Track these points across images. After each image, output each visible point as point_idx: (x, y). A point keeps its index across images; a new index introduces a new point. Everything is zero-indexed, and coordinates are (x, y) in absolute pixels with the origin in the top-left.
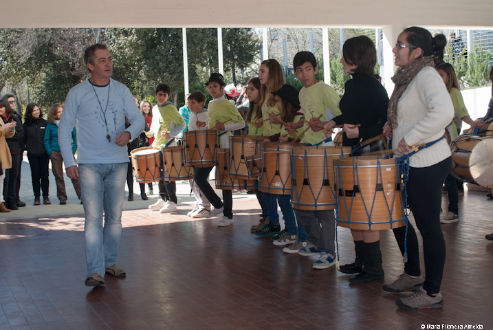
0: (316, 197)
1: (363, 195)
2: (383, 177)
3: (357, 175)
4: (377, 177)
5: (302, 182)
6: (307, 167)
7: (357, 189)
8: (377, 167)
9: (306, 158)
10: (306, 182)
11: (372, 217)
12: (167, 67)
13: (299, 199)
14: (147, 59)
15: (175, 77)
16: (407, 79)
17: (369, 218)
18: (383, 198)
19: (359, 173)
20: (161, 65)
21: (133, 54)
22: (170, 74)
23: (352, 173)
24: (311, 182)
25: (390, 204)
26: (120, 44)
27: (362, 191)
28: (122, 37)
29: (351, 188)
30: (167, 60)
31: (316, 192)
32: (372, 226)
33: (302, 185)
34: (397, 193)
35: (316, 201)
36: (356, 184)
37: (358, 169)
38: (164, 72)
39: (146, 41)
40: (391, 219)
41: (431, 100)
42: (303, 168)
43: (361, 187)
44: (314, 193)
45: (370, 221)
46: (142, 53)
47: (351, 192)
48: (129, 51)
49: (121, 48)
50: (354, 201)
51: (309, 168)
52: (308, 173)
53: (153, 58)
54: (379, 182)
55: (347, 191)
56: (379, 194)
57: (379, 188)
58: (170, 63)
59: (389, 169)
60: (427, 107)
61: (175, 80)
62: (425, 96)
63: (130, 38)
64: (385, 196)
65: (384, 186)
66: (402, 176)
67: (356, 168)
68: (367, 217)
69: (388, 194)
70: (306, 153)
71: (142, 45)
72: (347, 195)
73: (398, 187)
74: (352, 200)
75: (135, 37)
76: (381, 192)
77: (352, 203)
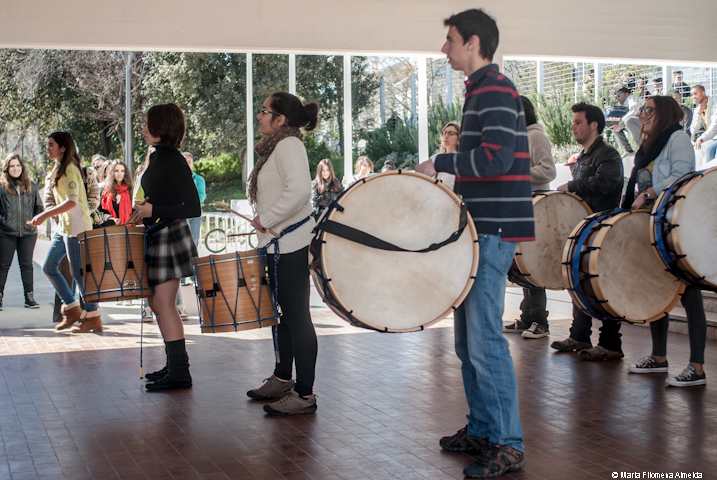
1: (225, 294)
2: (245, 271)
3: (216, 273)
4: (238, 272)
8: (237, 260)
11: (237, 317)
14: (203, 98)
17: (234, 318)
18: (247, 294)
19: (218, 269)
20: (222, 107)
21: (181, 91)
25: (256, 300)
27: (223, 289)
34: (264, 288)
36: (216, 282)
37: (216, 265)
40: (259, 317)
43: (222, 284)
45: (235, 322)
46: (198, 89)
47: (211, 291)
50: (216, 302)
53: (213, 96)
54: (241, 277)
55: (208, 292)
56: (243, 289)
57: (242, 283)
59: (251, 262)
63: (176, 67)
64: (249, 292)
65: (247, 281)
66: (267, 269)
67: (214, 263)
68: (231, 318)
69: (253, 289)
71: (194, 78)
72: (207, 297)
73: (263, 281)
74: (214, 300)
75: (185, 65)
76: (245, 288)
77: (214, 303)
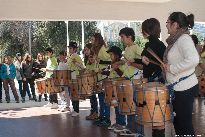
0: (130, 108)
1: (148, 107)
2: (159, 97)
3: (145, 96)
4: (156, 97)
5: (122, 100)
6: (124, 92)
7: (145, 104)
8: (156, 91)
9: (123, 87)
10: (124, 100)
11: (153, 119)
12: (60, 41)
13: (122, 109)
14: (51, 38)
15: (63, 45)
16: (173, 41)
17: (152, 119)
18: (159, 108)
19: (146, 95)
20: (57, 40)
21: (45, 36)
22: (61, 44)
23: (142, 95)
24: (127, 100)
25: (163, 111)
26: (40, 32)
27: (148, 104)
28: (40, 28)
29: (142, 102)
30: (60, 38)
31: (130, 104)
32: (153, 124)
33: (122, 102)
34: (168, 105)
35: (131, 110)
36: (144, 101)
37: (145, 93)
38: (58, 43)
39: (51, 30)
40: (164, 120)
41: (186, 53)
42: (122, 92)
43: (147, 102)
44: (129, 105)
45: (152, 121)
46: (49, 35)
47: (142, 105)
48: (43, 34)
49: (40, 33)
51: (125, 92)
52: (125, 95)
53: (54, 37)
54: (157, 100)
55: (140, 104)
56: (158, 106)
57: (157, 103)
58: (61, 39)
59: (163, 92)
60: (184, 57)
61: (63, 47)
62: (182, 51)
63: (44, 29)
64: (160, 107)
65: (160, 102)
66: (170, 96)
67: (144, 92)
69: (162, 106)
70: (122, 84)
71: (49, 32)
72: (140, 106)
73: (168, 102)
74: (143, 109)
75: (46, 28)
76: (159, 105)
77: (143, 110)
